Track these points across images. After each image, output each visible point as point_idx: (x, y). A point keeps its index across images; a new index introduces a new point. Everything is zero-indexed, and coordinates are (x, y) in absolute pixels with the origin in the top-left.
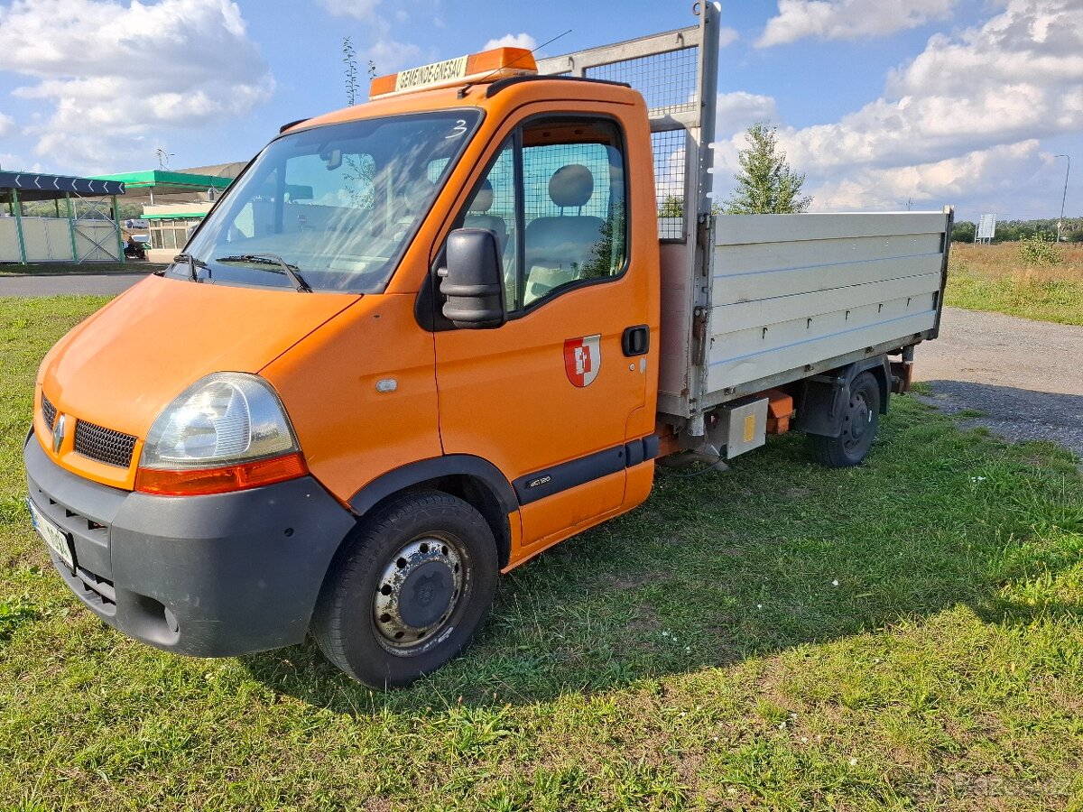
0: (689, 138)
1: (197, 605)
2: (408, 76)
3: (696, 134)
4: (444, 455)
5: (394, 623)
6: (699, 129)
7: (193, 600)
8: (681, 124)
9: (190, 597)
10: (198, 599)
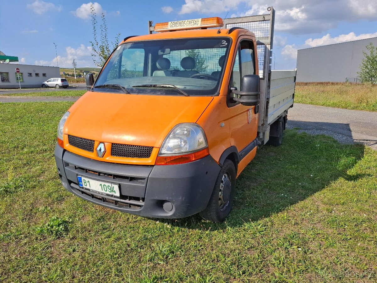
0: (266, 48)
1: (183, 199)
2: (174, 23)
3: (268, 47)
4: (231, 146)
5: (221, 201)
6: (270, 45)
7: (182, 198)
8: (263, 43)
9: (182, 197)
10: (184, 198)
